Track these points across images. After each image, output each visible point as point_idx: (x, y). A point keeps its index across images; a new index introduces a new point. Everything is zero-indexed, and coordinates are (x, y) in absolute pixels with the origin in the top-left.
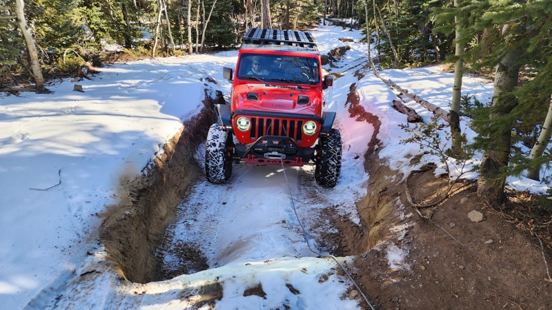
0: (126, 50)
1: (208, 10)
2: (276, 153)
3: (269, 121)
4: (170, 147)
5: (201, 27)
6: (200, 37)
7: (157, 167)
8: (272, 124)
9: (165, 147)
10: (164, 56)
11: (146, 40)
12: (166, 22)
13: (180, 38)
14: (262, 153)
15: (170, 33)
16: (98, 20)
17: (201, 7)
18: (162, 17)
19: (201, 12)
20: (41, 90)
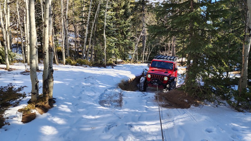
0: (124, 61)
1: (151, 50)
2: (156, 83)
3: (155, 76)
4: (132, 80)
5: (148, 55)
6: (147, 58)
7: (128, 82)
8: (156, 77)
9: (131, 79)
10: (134, 63)
11: (130, 59)
12: (137, 53)
13: (140, 58)
14: (152, 83)
15: (137, 56)
16: (117, 52)
17: (149, 48)
18: (135, 51)
19: (149, 50)
20: (105, 67)
